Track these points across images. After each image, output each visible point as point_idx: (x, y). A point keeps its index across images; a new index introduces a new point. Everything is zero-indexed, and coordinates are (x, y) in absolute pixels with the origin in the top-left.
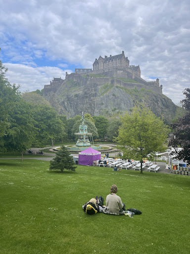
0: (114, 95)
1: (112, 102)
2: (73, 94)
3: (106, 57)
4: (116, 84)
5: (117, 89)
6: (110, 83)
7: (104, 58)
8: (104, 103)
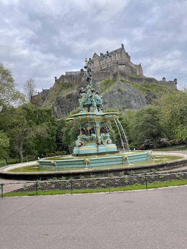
0: (119, 90)
1: (118, 99)
2: (65, 95)
3: (101, 54)
4: (119, 78)
5: (122, 84)
6: (111, 77)
7: (100, 55)
8: (107, 101)
